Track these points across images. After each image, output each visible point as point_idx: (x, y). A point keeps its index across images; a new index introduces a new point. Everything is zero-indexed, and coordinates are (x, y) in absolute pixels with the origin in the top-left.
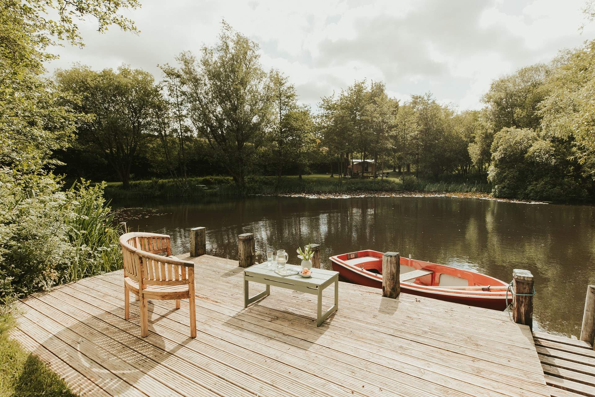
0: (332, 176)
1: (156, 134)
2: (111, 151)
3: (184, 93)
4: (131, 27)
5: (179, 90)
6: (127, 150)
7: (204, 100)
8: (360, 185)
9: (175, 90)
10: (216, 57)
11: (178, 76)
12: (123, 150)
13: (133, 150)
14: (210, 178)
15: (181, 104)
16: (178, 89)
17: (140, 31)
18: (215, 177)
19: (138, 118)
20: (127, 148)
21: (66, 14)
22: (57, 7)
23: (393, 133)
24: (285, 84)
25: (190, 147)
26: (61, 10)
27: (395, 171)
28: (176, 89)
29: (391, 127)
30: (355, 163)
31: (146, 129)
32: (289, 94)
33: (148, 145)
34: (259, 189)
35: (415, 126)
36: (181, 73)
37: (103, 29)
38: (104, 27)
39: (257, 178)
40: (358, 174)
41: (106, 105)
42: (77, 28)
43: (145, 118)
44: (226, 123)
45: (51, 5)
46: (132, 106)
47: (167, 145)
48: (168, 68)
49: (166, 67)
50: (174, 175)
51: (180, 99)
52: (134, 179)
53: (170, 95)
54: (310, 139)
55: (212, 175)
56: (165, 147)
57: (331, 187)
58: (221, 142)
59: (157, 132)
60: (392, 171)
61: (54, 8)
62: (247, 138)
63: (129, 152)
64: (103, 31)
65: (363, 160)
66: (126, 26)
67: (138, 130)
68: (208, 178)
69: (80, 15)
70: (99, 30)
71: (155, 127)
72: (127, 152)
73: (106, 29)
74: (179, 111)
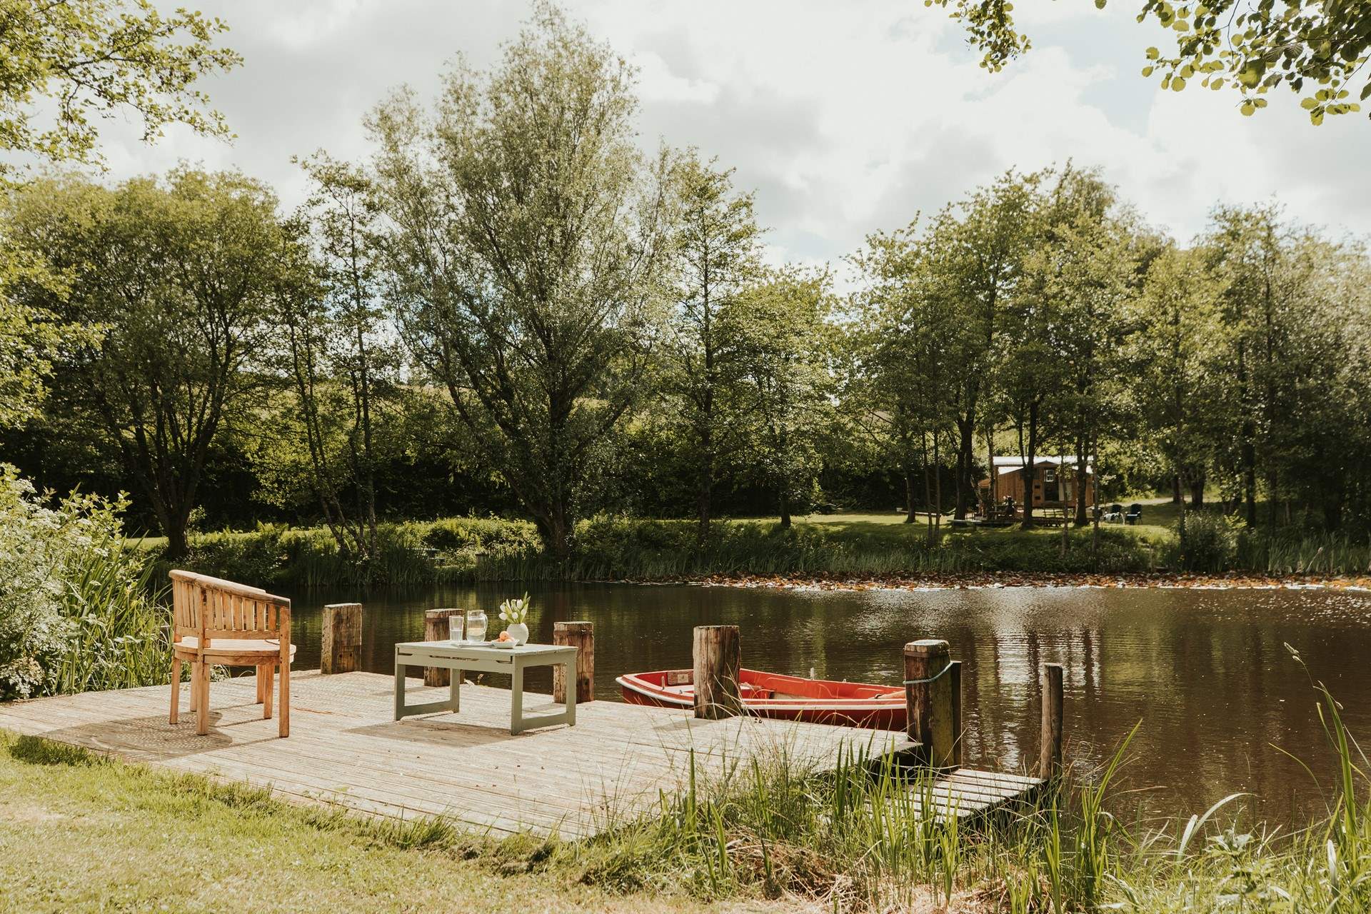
0: (911, 520)
1: (283, 374)
2: (139, 434)
3: (376, 241)
4: (216, 128)
5: (359, 232)
6: (190, 429)
7: (440, 258)
8: (1010, 551)
9: (347, 231)
10: (484, 120)
11: (359, 186)
12: (176, 432)
13: (208, 429)
14: (459, 525)
15: (367, 275)
16: (358, 226)
17: (235, 136)
18: (471, 522)
19: (228, 325)
20: (190, 422)
21: (76, 105)
22: (57, 94)
23: (1131, 350)
24: (721, 196)
25: (389, 419)
26: (64, 98)
27: (1177, 500)
28: (352, 229)
29: (1119, 334)
30: (1002, 471)
31: (253, 358)
32: (736, 228)
33: (256, 411)
34: (627, 563)
35: (1212, 325)
36: (372, 175)
37: (153, 136)
38: (157, 131)
39: (624, 522)
40: (1011, 510)
41: (133, 287)
42: (95, 133)
43: (249, 324)
44: (517, 334)
45: (46, 90)
46: (213, 287)
47: (315, 411)
48: (327, 165)
49: (321, 161)
50: (333, 511)
51: (362, 262)
52: (204, 526)
53: (332, 247)
54: (813, 384)
55: (465, 515)
56: (307, 420)
57: (898, 559)
58: (494, 397)
59: (287, 367)
60: (1171, 499)
61: (50, 96)
62: (583, 381)
63: (194, 436)
64: (152, 140)
65: (1027, 459)
66: (206, 126)
67: (226, 365)
68: (448, 524)
69: (105, 106)
70: (146, 138)
71: (281, 353)
72: (189, 435)
73: (161, 134)
74: (356, 297)
